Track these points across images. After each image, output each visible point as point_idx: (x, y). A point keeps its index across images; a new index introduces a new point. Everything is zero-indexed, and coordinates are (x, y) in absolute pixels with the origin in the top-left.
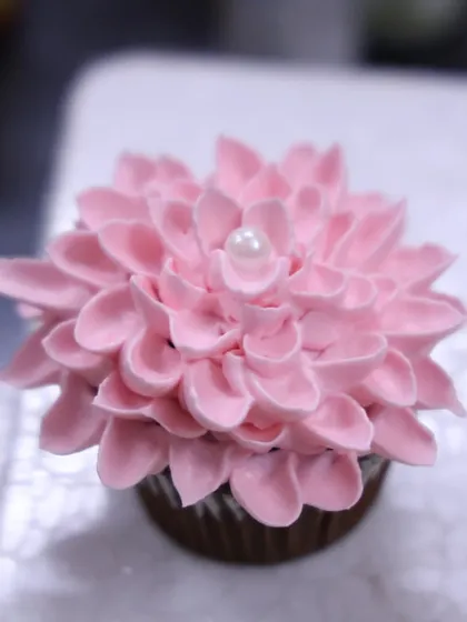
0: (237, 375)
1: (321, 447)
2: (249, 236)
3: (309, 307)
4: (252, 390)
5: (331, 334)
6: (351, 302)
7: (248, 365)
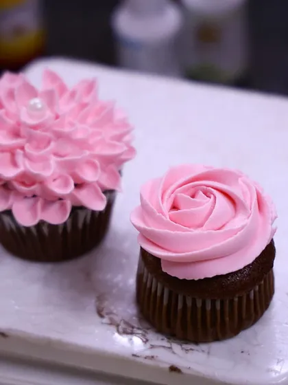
0: (20, 158)
1: (56, 197)
2: (37, 102)
3: (59, 136)
4: (25, 166)
5: (68, 149)
6: (79, 136)
7: (26, 155)
